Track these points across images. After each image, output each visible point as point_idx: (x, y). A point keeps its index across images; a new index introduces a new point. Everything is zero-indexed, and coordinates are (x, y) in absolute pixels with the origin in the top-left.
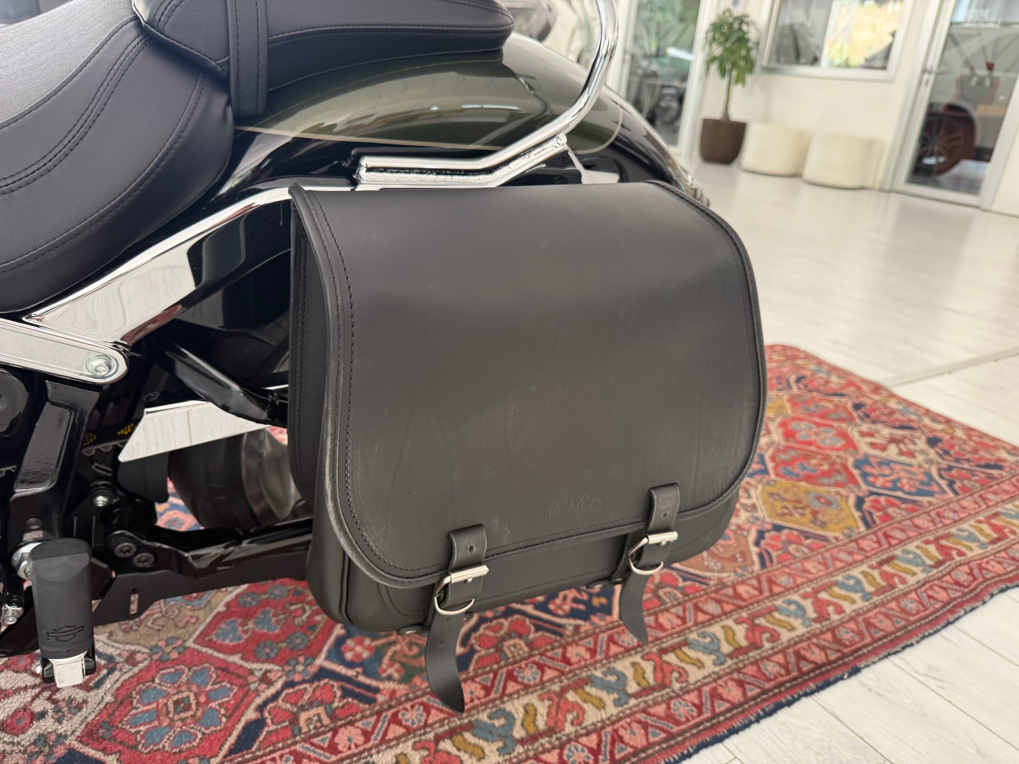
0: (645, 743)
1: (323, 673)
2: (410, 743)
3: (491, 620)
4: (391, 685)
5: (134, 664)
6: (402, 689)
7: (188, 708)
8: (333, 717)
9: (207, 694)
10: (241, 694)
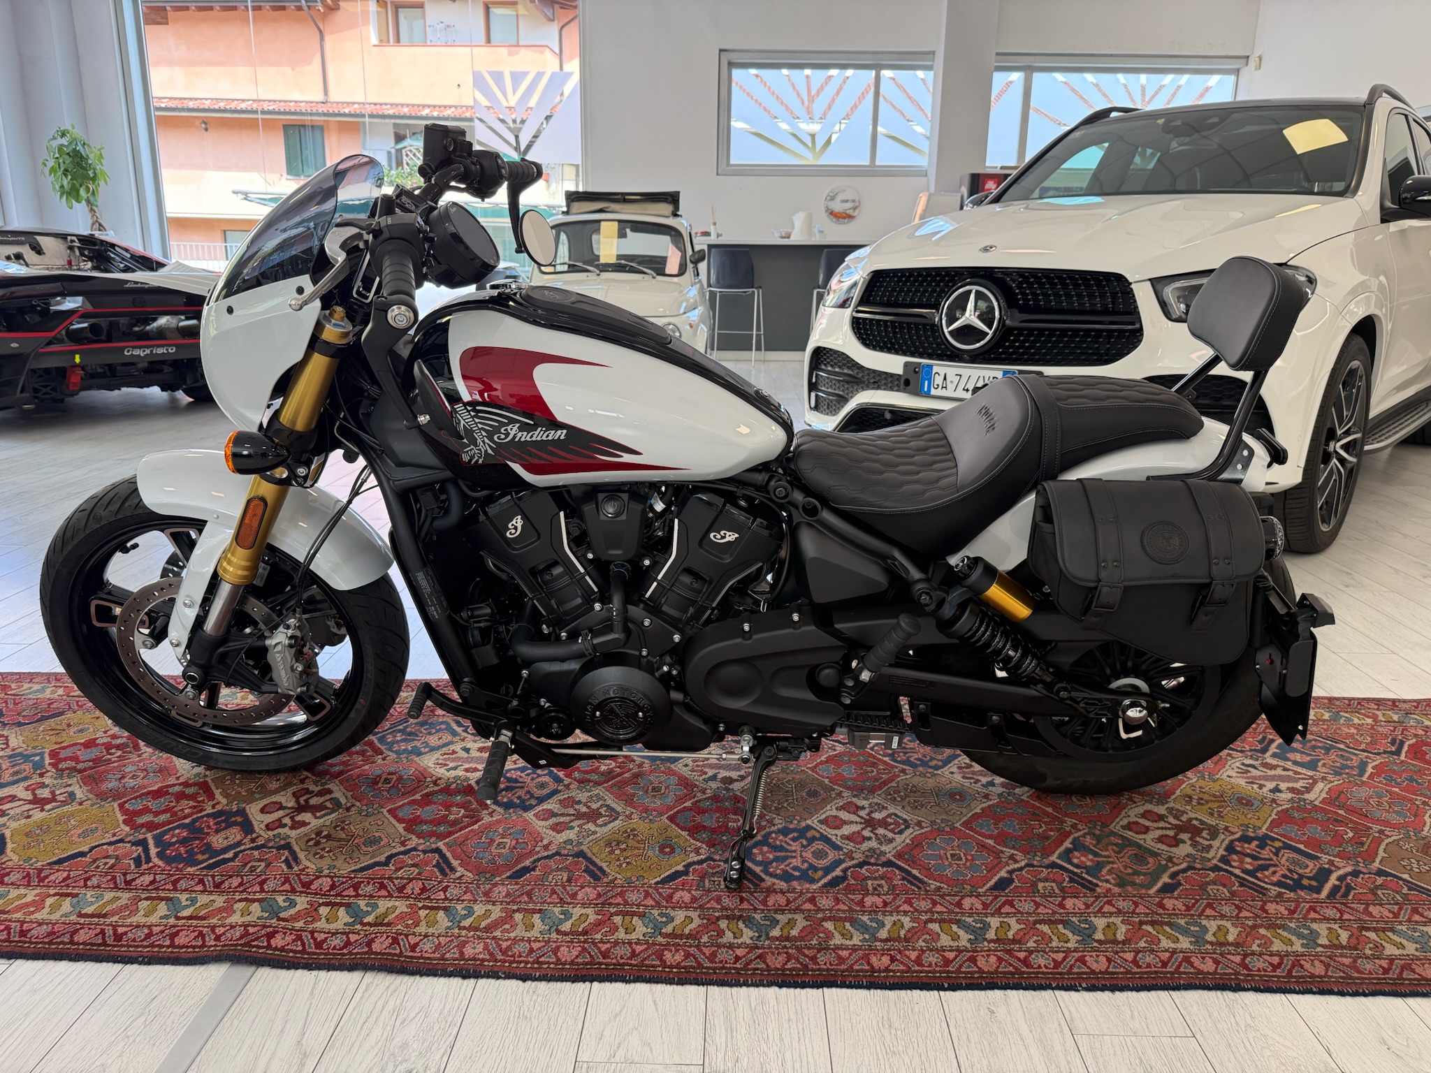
0: (1323, 974)
1: (1054, 865)
2: (1120, 919)
3: (1199, 870)
4: (1108, 886)
5: (923, 828)
6: (1117, 890)
7: (961, 859)
8: (1062, 889)
9: (972, 855)
10: (996, 861)
